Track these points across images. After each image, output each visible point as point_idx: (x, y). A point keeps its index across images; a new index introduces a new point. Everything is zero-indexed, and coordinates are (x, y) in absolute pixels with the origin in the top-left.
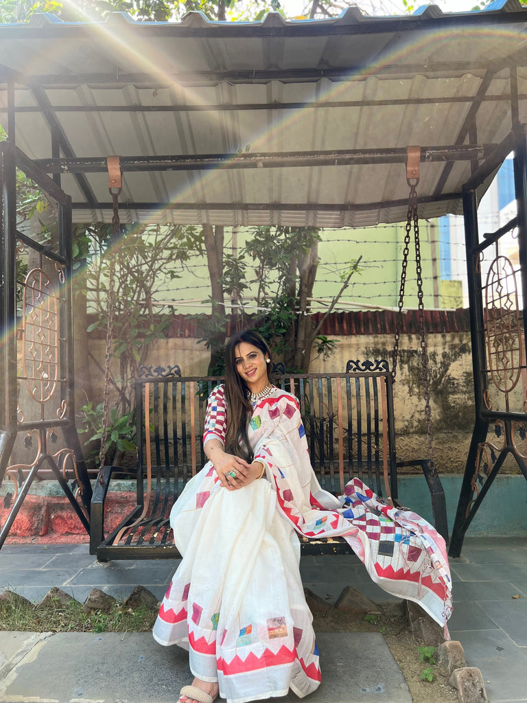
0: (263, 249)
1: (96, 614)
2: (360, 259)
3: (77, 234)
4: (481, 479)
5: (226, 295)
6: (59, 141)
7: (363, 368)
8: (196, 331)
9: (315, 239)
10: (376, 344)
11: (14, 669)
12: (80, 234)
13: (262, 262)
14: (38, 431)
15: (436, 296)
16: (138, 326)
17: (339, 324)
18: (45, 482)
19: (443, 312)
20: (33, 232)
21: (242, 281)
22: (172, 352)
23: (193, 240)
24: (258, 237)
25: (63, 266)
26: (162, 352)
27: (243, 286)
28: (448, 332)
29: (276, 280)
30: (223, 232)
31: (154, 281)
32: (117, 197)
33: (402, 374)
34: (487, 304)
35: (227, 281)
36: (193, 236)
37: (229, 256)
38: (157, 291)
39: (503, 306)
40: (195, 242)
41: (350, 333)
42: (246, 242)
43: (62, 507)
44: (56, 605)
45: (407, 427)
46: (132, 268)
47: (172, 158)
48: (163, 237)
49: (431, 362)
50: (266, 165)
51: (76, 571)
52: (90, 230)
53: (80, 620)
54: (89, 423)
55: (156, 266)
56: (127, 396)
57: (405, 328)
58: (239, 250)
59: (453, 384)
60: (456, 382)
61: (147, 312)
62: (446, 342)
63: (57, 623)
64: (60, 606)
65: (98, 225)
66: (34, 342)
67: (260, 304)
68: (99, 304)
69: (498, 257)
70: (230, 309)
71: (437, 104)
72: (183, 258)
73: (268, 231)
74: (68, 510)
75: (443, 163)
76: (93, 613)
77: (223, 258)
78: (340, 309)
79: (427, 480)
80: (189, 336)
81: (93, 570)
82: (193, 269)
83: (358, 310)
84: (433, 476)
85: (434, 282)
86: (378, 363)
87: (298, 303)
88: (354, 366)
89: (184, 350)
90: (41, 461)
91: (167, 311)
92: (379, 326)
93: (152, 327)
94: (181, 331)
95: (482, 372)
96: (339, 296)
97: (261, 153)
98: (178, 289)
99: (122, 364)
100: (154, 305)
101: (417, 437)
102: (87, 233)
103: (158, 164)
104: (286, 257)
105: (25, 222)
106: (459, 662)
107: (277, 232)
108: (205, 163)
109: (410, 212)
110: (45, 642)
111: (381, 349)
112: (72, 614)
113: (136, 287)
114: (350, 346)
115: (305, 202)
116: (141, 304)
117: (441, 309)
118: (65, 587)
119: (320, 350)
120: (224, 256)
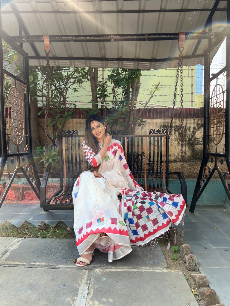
0: (116, 79)
1: (42, 231)
2: (159, 84)
3: (33, 71)
4: (204, 181)
5: (98, 99)
6: (22, 27)
7: (157, 133)
8: (85, 116)
9: (139, 75)
10: (164, 123)
11: (9, 251)
12: (34, 71)
13: (115, 85)
14: (16, 157)
15: (192, 102)
16: (60, 113)
17: (148, 114)
18: (21, 178)
19: (195, 109)
20: (13, 69)
21: (106, 93)
22: (75, 125)
23: (84, 74)
24: (113, 73)
25: (25, 85)
26: (71, 125)
27: (106, 96)
28: (196, 118)
29: (121, 93)
30: (97, 71)
31: (67, 93)
32: (48, 54)
33: (175, 136)
34: (211, 106)
35: (99, 93)
36: (84, 72)
37: (100, 82)
38: (68, 97)
39: (218, 107)
40: (85, 75)
41: (153, 118)
42: (108, 76)
43: (29, 189)
44: (26, 227)
45: (176, 159)
46: (57, 87)
47: (73, 36)
48: (71, 72)
49: (188, 131)
50: (115, 40)
51: (34, 215)
52: (38, 69)
53: (36, 233)
54: (39, 154)
55: (68, 86)
56: (56, 143)
57: (177, 116)
58: (105, 79)
59: (197, 141)
60: (198, 140)
61: (64, 107)
62: (195, 122)
63: (26, 234)
64: (28, 228)
65: (42, 67)
66: (13, 119)
67: (113, 104)
68: (43, 103)
69: (217, 85)
70: (101, 106)
71: (195, 12)
72: (80, 82)
73: (118, 70)
74: (31, 190)
75: (197, 40)
76: (41, 231)
77: (97, 82)
78: (150, 107)
79: (180, 181)
80: (83, 118)
81: (41, 214)
82: (85, 87)
83: (157, 108)
84: (182, 179)
85: (191, 95)
86: (163, 131)
87: (131, 104)
88: (153, 132)
89: (80, 124)
90: (18, 169)
91: (72, 106)
92: (166, 115)
93: (66, 113)
94: (79, 115)
95: (207, 135)
96: (149, 101)
97: (113, 35)
98: (77, 97)
99: (53, 129)
100: (67, 104)
101: (180, 163)
102: (37, 70)
103: (67, 39)
104: (125, 83)
105: (10, 64)
106: (188, 253)
107: (122, 71)
108: (88, 39)
109: (179, 63)
110: (21, 241)
111: (167, 125)
112: (33, 231)
113: (59, 96)
114: (153, 123)
115: (134, 58)
116: (61, 103)
117: (193, 108)
118: (30, 221)
119: (140, 125)
120: (98, 82)
